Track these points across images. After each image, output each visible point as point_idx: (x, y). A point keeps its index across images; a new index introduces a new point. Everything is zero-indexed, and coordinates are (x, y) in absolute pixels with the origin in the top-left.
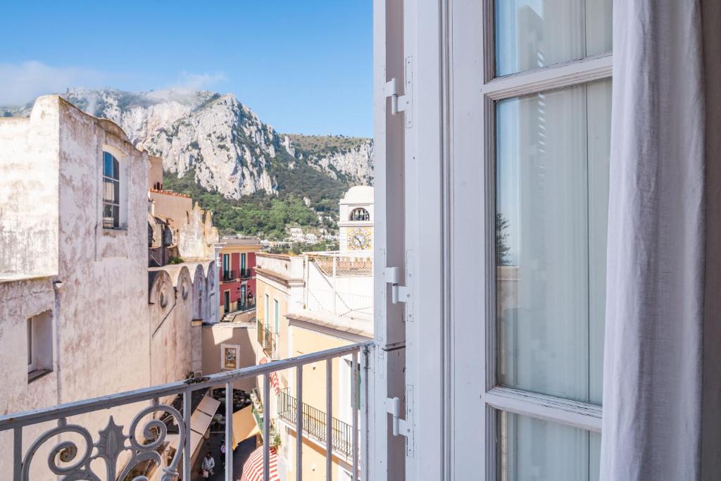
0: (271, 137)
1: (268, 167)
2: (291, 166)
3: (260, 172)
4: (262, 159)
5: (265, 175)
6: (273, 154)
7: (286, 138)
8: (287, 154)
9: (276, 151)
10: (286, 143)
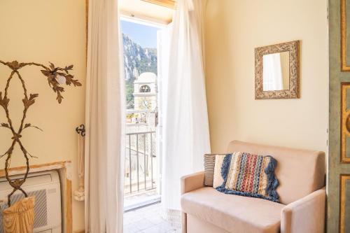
0: (139, 50)
1: (137, 66)
2: (149, 64)
3: (132, 69)
4: (134, 62)
5: (135, 70)
6: (140, 59)
7: (147, 50)
8: (147, 58)
9: (141, 57)
10: (146, 53)
